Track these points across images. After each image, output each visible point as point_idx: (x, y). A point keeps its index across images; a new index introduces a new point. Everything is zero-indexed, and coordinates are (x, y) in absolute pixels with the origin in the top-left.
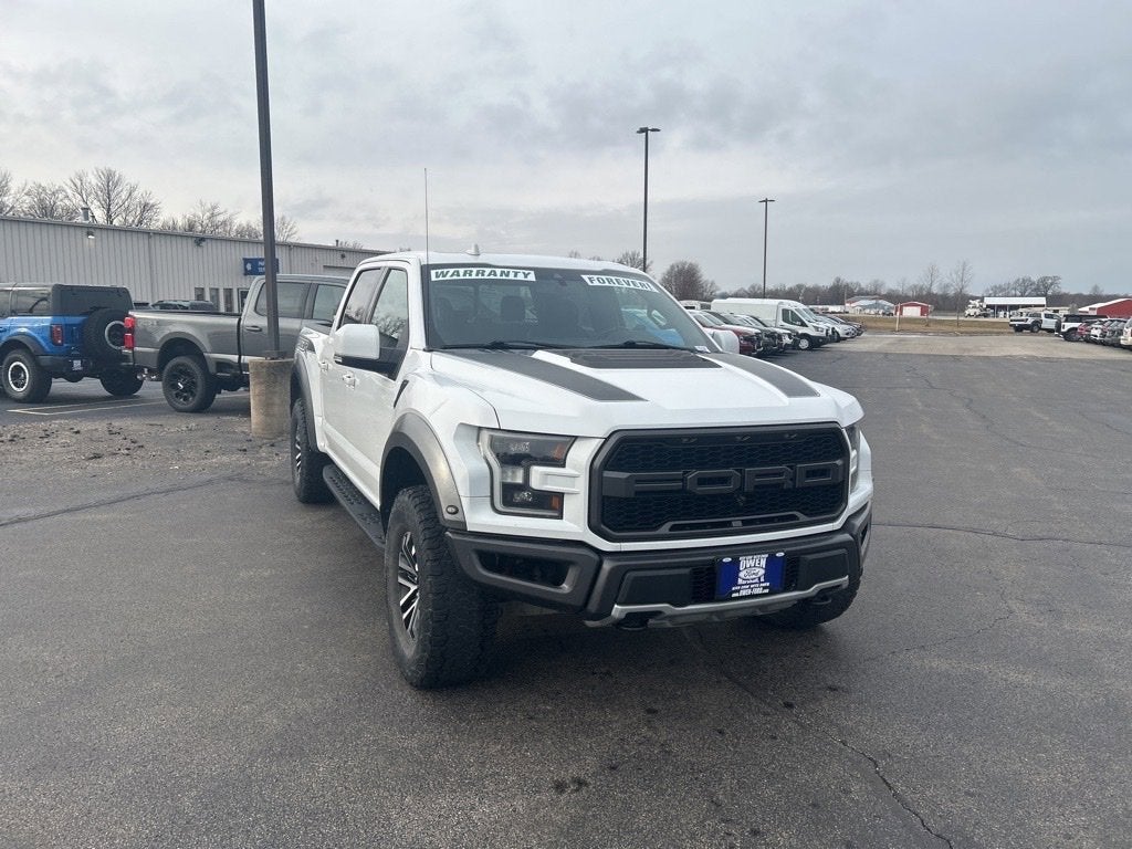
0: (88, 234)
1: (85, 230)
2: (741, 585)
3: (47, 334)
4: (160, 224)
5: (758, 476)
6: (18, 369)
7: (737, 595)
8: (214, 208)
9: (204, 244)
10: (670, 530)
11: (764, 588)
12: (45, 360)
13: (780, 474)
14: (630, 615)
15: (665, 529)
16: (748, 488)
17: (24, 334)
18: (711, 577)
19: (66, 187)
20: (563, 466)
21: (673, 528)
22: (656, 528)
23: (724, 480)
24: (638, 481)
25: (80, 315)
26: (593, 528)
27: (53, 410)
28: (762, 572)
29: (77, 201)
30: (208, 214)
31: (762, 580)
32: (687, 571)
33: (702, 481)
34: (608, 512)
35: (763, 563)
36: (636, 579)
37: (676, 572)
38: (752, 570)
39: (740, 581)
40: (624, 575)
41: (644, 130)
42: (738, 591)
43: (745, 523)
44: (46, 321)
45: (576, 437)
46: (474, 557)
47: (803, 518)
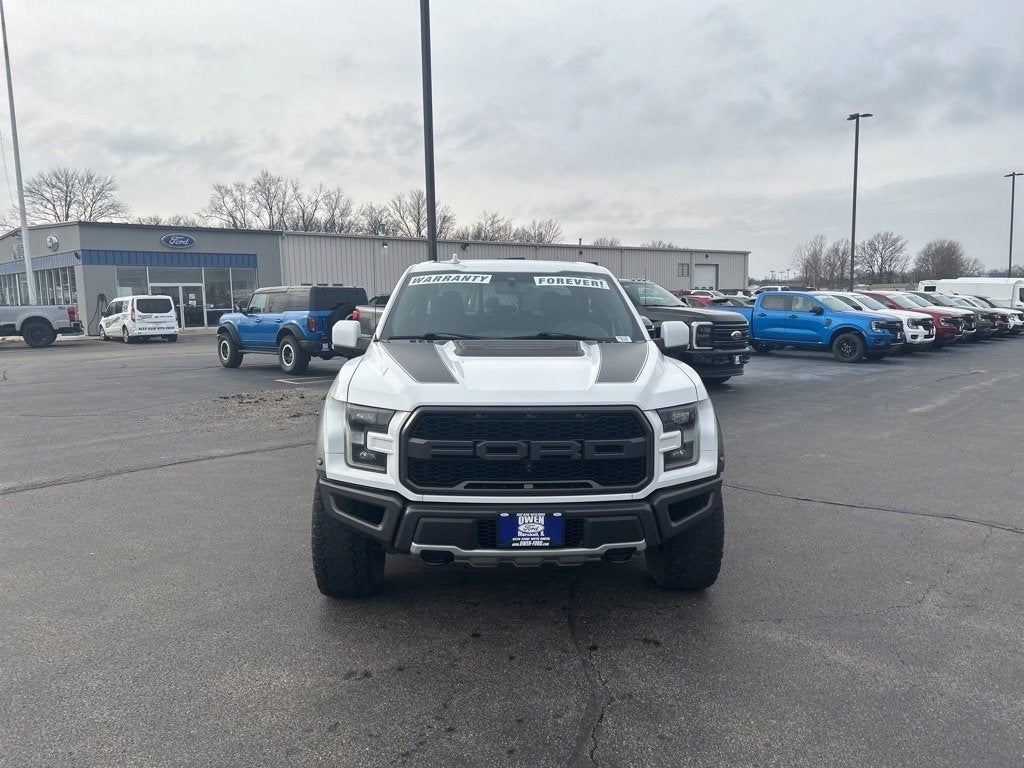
0: (385, 244)
1: (382, 242)
2: (521, 537)
3: (305, 323)
4: (455, 232)
5: (544, 447)
6: (288, 349)
7: (517, 544)
8: (494, 217)
9: (468, 248)
10: (465, 487)
11: (544, 541)
12: (304, 343)
13: (568, 447)
14: (424, 553)
15: (461, 487)
16: (535, 457)
17: (292, 324)
18: (495, 529)
19: (389, 207)
20: (386, 432)
21: (466, 487)
22: (453, 486)
23: (512, 450)
24: (434, 447)
25: (330, 309)
26: (403, 481)
27: (300, 381)
28: (541, 528)
29: (397, 217)
30: (490, 222)
31: (542, 534)
32: (469, 521)
33: (490, 450)
34: (414, 471)
35: (542, 520)
36: (426, 524)
37: (458, 521)
38: (531, 526)
39: (520, 534)
40: (418, 521)
41: (855, 117)
42: (518, 542)
43: (536, 486)
44: (305, 314)
45: (396, 411)
46: (332, 499)
47: (596, 486)
